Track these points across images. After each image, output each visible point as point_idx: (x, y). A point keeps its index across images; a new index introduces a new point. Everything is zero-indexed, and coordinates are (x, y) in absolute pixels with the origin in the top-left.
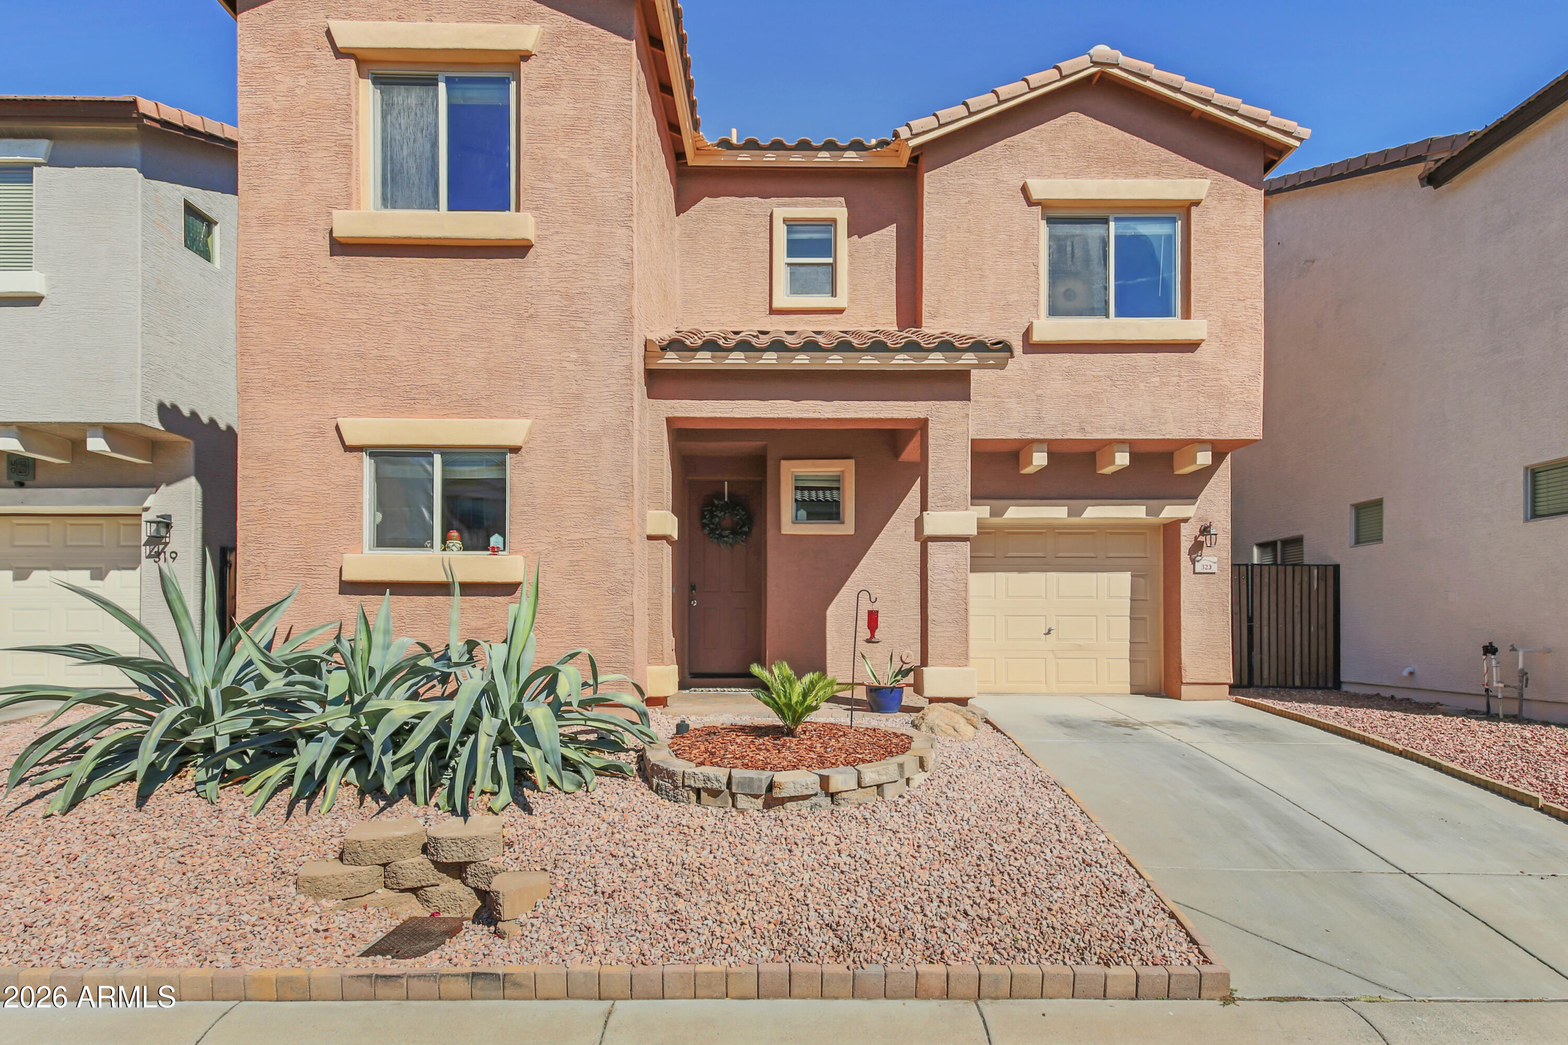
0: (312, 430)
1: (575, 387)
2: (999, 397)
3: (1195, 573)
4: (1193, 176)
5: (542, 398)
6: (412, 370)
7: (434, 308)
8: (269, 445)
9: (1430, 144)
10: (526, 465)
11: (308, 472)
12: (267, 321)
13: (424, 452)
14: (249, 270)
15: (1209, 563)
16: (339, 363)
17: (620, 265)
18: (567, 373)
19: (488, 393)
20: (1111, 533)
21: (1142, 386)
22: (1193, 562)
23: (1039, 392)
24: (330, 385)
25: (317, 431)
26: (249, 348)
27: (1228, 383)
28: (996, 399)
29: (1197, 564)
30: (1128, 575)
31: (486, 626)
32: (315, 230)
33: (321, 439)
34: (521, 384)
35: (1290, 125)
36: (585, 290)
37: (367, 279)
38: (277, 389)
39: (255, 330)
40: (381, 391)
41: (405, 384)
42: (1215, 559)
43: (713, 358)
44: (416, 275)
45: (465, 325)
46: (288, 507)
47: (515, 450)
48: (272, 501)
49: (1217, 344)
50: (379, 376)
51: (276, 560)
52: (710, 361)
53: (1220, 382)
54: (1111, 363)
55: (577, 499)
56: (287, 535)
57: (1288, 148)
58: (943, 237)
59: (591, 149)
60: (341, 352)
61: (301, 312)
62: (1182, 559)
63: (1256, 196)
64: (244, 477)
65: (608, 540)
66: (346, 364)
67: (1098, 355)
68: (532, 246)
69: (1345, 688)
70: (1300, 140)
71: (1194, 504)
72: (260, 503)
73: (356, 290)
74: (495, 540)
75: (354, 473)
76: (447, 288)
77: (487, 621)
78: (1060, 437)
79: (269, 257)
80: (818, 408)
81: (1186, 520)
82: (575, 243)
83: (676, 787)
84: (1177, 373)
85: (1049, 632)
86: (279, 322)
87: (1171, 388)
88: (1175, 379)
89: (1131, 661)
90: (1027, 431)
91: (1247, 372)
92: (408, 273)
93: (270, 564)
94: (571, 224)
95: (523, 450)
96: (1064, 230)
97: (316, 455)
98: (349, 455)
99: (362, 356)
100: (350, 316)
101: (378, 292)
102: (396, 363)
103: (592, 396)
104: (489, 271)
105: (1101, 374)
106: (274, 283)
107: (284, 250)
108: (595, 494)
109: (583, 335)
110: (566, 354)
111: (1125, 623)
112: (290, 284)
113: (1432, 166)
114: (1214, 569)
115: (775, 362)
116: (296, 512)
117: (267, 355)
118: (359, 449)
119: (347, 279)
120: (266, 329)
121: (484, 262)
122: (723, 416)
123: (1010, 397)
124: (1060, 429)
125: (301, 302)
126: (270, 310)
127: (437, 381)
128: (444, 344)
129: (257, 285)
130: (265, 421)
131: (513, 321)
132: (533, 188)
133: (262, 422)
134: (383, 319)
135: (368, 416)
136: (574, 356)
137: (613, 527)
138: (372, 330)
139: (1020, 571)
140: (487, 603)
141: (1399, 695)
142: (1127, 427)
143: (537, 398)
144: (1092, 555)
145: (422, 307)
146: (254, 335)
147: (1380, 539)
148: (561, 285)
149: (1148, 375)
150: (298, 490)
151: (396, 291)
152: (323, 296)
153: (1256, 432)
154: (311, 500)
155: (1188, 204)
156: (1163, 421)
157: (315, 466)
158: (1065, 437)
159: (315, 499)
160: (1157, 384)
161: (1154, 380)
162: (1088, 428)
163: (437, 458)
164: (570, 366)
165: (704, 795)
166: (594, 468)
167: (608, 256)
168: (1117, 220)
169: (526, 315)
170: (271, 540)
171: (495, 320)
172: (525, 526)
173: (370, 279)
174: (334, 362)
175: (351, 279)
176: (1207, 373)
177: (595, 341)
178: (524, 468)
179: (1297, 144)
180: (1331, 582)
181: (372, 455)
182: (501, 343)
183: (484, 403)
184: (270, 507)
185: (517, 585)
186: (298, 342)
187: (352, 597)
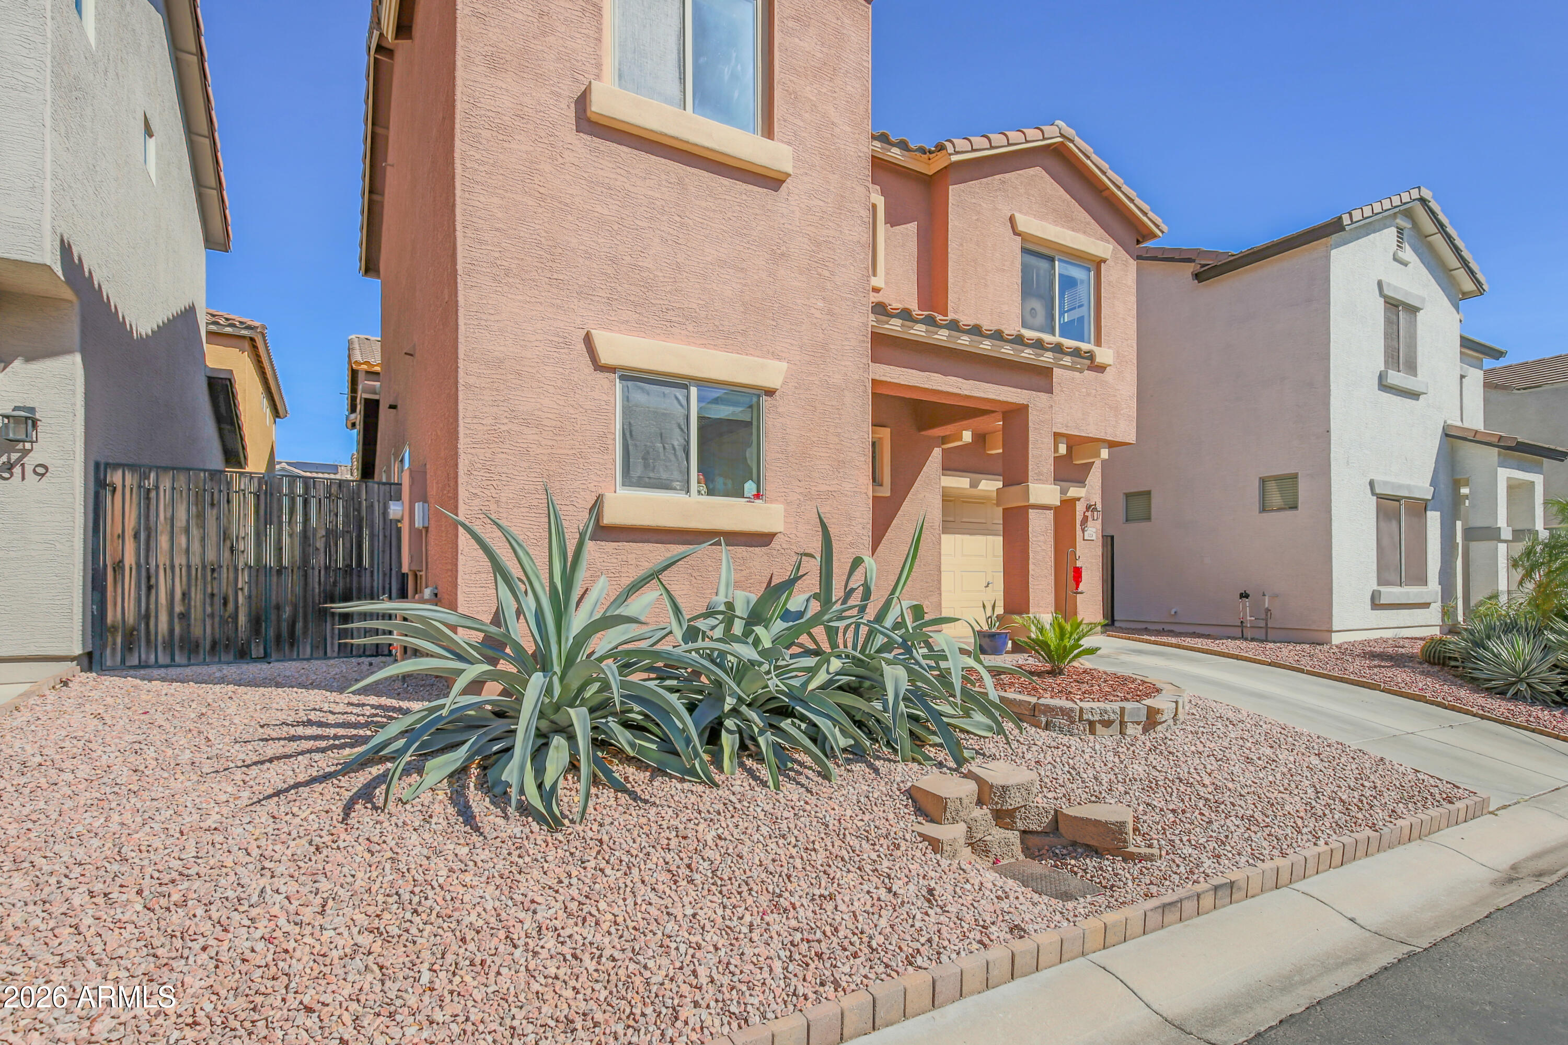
0: (556, 339)
1: (821, 335)
3: (1083, 538)
4: (1102, 239)
5: (794, 342)
6: (669, 288)
7: (691, 222)
8: (502, 348)
9: (1200, 253)
10: (780, 410)
11: (552, 390)
12: (497, 191)
13: (680, 382)
14: (472, 119)
15: (1091, 533)
16: (587, 263)
17: (859, 222)
18: (815, 321)
19: (744, 328)
22: (1083, 531)
24: (576, 287)
25: (561, 340)
26: (474, 220)
27: (1120, 400)
29: (1085, 533)
31: (743, 579)
32: (558, 95)
33: (566, 351)
34: (774, 324)
35: (1159, 221)
36: (830, 239)
37: (619, 171)
38: (511, 280)
39: (482, 199)
40: (635, 306)
41: (662, 302)
42: (1094, 530)
44: (672, 181)
45: (722, 250)
46: (526, 430)
47: (770, 393)
48: (506, 421)
49: (1115, 371)
50: (633, 288)
51: (511, 496)
52: (899, 329)
53: (1116, 398)
55: (824, 450)
56: (525, 465)
57: (1155, 236)
58: (961, 245)
59: (835, 98)
60: (591, 251)
61: (542, 190)
62: (1077, 529)
63: (1133, 264)
64: (468, 386)
65: (849, 493)
66: (595, 265)
68: (785, 180)
69: (1116, 624)
70: (1163, 232)
71: (1083, 487)
72: (489, 421)
73: (607, 181)
74: (750, 487)
75: (605, 398)
76: (704, 204)
77: (744, 573)
79: (500, 110)
80: (960, 384)
81: (1079, 499)
82: (822, 189)
83: (1073, 722)
84: (1094, 388)
85: (988, 585)
86: (514, 196)
87: (1091, 398)
91: (1129, 393)
92: (664, 177)
93: (504, 499)
94: (818, 168)
95: (777, 393)
96: (1033, 261)
97: (561, 370)
98: (600, 375)
99: (614, 261)
100: (599, 209)
101: (632, 189)
102: (651, 276)
103: (836, 347)
104: (744, 197)
106: (506, 145)
107: (519, 107)
108: (838, 447)
109: (829, 285)
110: (814, 301)
112: (527, 152)
113: (1198, 269)
114: (1094, 537)
115: (945, 338)
116: (536, 437)
117: (498, 234)
118: (612, 369)
119: (596, 165)
120: (495, 200)
121: (741, 186)
122: (892, 380)
125: (541, 178)
126: (501, 177)
127: (695, 306)
128: (701, 265)
129: (484, 142)
130: (497, 318)
131: (767, 256)
132: (785, 121)
133: (492, 318)
134: (637, 222)
135: (620, 332)
136: (820, 304)
137: (854, 481)
138: (625, 233)
139: (971, 534)
140: (745, 554)
141: (1167, 627)
142: (1080, 425)
143: (789, 341)
145: (678, 219)
146: (481, 206)
147: (1148, 518)
148: (809, 228)
149: (1080, 386)
150: (539, 410)
151: (650, 193)
152: (568, 177)
153: (1131, 438)
154: (554, 423)
155: (1098, 260)
157: (559, 383)
159: (559, 424)
163: (694, 391)
164: (817, 314)
165: (1098, 726)
166: (837, 421)
167: (850, 211)
168: (1060, 260)
169: (779, 252)
170: (505, 470)
171: (750, 251)
172: (779, 473)
173: (622, 172)
174: (581, 260)
175: (601, 166)
176: (1109, 391)
177: (838, 293)
178: (777, 413)
179: (1160, 234)
180: (1109, 547)
181: (622, 378)
182: (756, 277)
183: (741, 339)
184: (504, 428)
185: (772, 536)
186: (537, 227)
187: (603, 543)
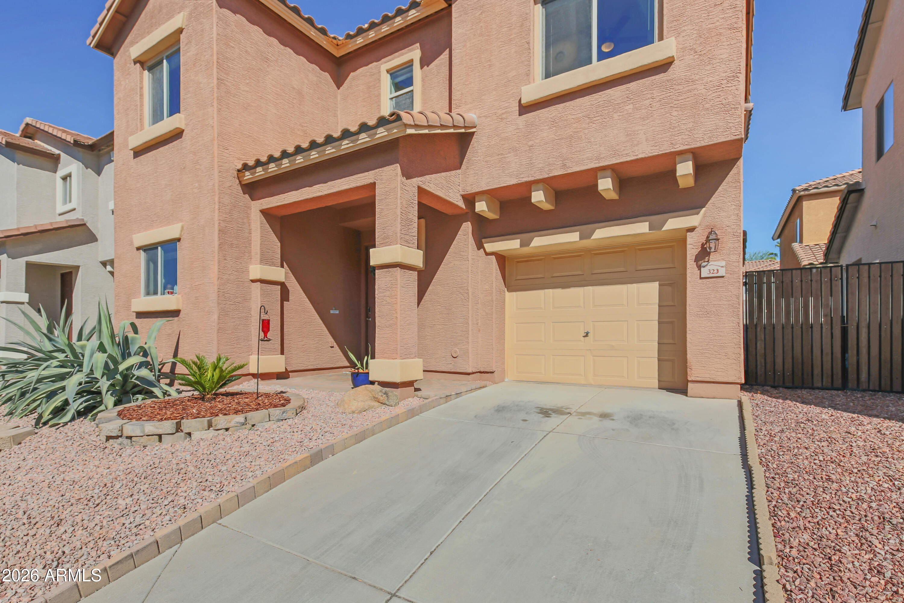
1: (197, 201)
2: (502, 154)
3: (701, 278)
5: (187, 211)
6: (153, 207)
8: (120, 251)
10: (182, 247)
11: (129, 262)
12: (120, 195)
13: (156, 247)
14: (116, 173)
15: (715, 268)
17: (210, 129)
18: (195, 195)
19: (172, 212)
20: (640, 250)
21: (616, 116)
22: (699, 267)
23: (530, 143)
26: (116, 208)
27: (703, 91)
28: (500, 156)
29: (702, 269)
30: (656, 284)
34: (181, 205)
36: (200, 147)
38: (122, 225)
40: (146, 219)
41: (151, 214)
42: (723, 263)
43: (263, 170)
45: (166, 180)
46: (124, 279)
49: (691, 57)
50: (145, 212)
53: (696, 92)
54: (589, 103)
55: (198, 263)
56: (124, 292)
59: (201, 69)
60: (136, 204)
61: (127, 188)
62: (688, 266)
64: (115, 267)
65: (207, 284)
66: (137, 209)
67: (577, 100)
68: (183, 131)
71: (698, 214)
72: (118, 278)
73: (139, 173)
75: (139, 261)
78: (547, 176)
79: (120, 166)
81: (692, 230)
82: (196, 123)
84: (649, 96)
85: (587, 335)
87: (643, 111)
88: (647, 102)
89: (659, 360)
90: (522, 176)
91: (724, 75)
92: (151, 159)
93: (121, 306)
94: (195, 113)
95: (181, 239)
97: (130, 254)
98: (138, 252)
99: (141, 204)
100: (138, 186)
101: (144, 171)
102: (149, 204)
103: (202, 205)
104: (172, 149)
105: (580, 115)
106: (121, 177)
107: (123, 161)
108: (203, 259)
109: (199, 172)
110: (194, 185)
111: (655, 326)
112: (125, 176)
114: (722, 272)
117: (120, 210)
118: (139, 249)
120: (119, 199)
121: (171, 145)
123: (509, 153)
124: (546, 169)
125: (127, 184)
126: (120, 190)
127: (159, 210)
128: (161, 191)
129: (118, 180)
131: (179, 172)
132: (184, 99)
134: (146, 184)
135: (141, 232)
137: (209, 277)
142: (602, 156)
144: (623, 269)
146: (117, 203)
148: (193, 147)
149: (622, 105)
150: (126, 271)
151: (149, 169)
152: (132, 179)
153: (735, 132)
154: (129, 275)
156: (635, 143)
157: (130, 259)
158: (551, 175)
160: (630, 111)
161: (627, 108)
162: (569, 164)
163: (159, 249)
164: (196, 191)
166: (203, 245)
167: (207, 125)
169: (183, 167)
170: (121, 295)
171: (174, 174)
172: (182, 279)
173: (143, 166)
174: (134, 209)
175: (138, 168)
176: (680, 87)
177: (203, 174)
181: (145, 251)
182: (176, 185)
183: (171, 218)
184: (121, 279)
185: (179, 311)
186: (126, 202)
